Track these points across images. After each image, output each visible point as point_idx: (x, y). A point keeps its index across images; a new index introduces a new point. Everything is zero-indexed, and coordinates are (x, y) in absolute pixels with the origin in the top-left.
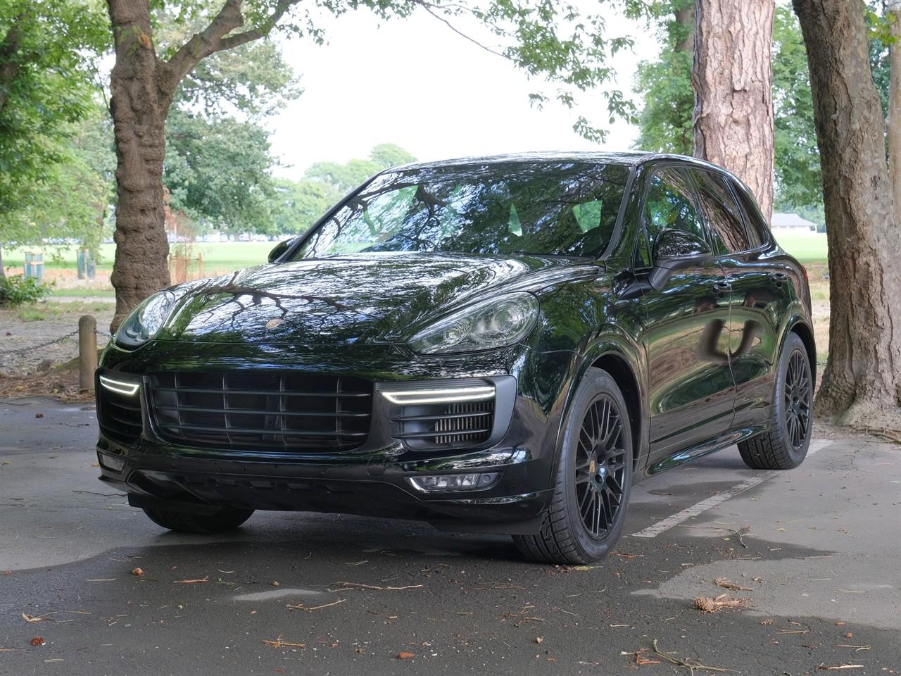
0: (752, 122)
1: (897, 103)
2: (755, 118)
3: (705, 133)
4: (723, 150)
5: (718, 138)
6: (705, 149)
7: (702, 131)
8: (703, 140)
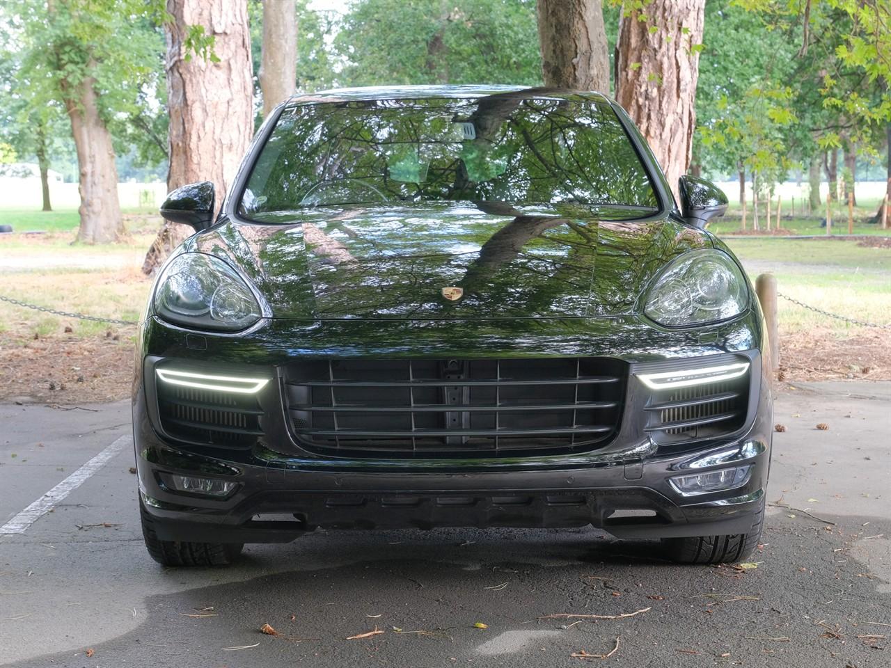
0: (233, 67)
1: (271, 54)
2: (236, 62)
3: (183, 76)
4: (204, 95)
5: (198, 82)
6: (185, 93)
7: (181, 74)
8: (181, 84)
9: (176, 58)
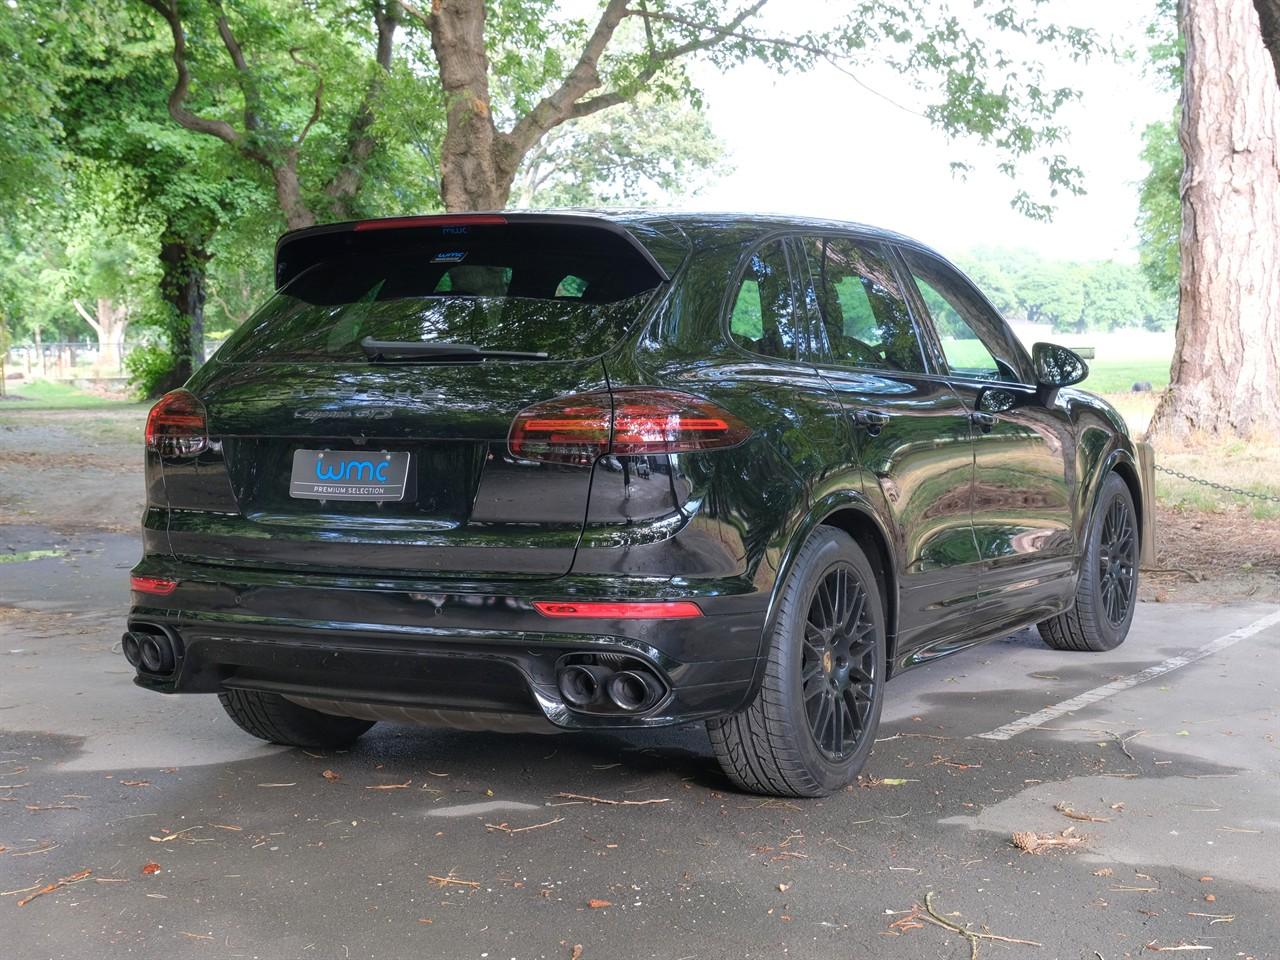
0: (1258, 191)
2: (1262, 185)
3: (1194, 206)
4: (1219, 229)
5: (1212, 213)
6: (1195, 227)
7: (1192, 204)
8: (1192, 216)
9: (1187, 186)
